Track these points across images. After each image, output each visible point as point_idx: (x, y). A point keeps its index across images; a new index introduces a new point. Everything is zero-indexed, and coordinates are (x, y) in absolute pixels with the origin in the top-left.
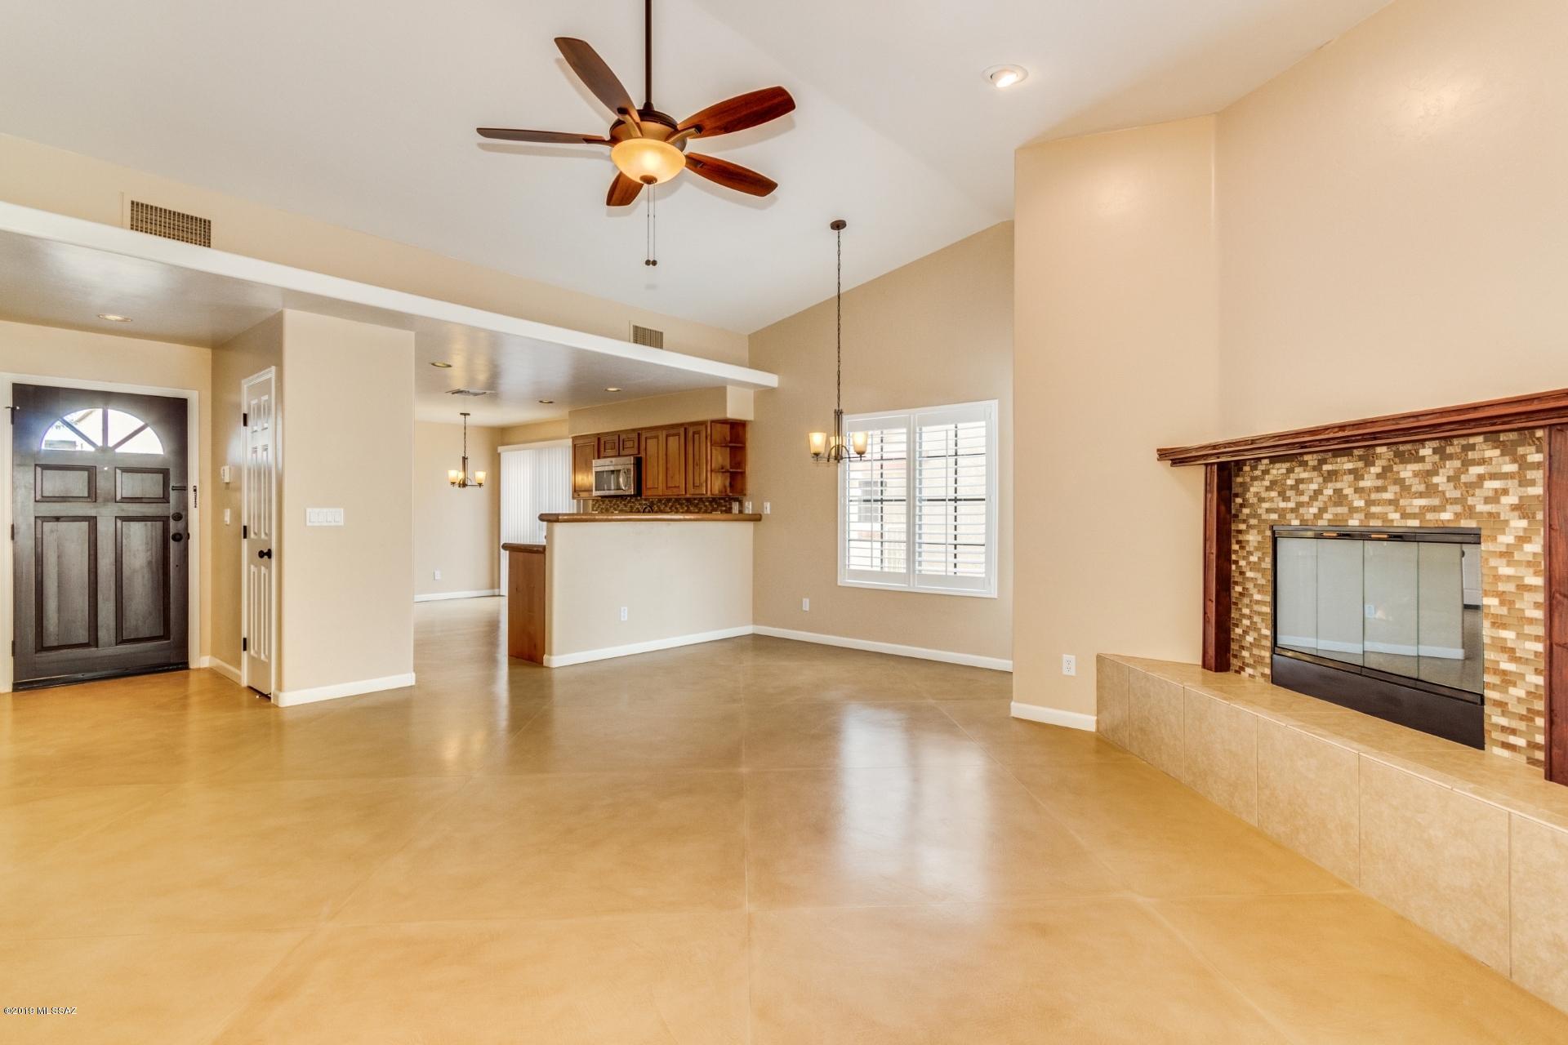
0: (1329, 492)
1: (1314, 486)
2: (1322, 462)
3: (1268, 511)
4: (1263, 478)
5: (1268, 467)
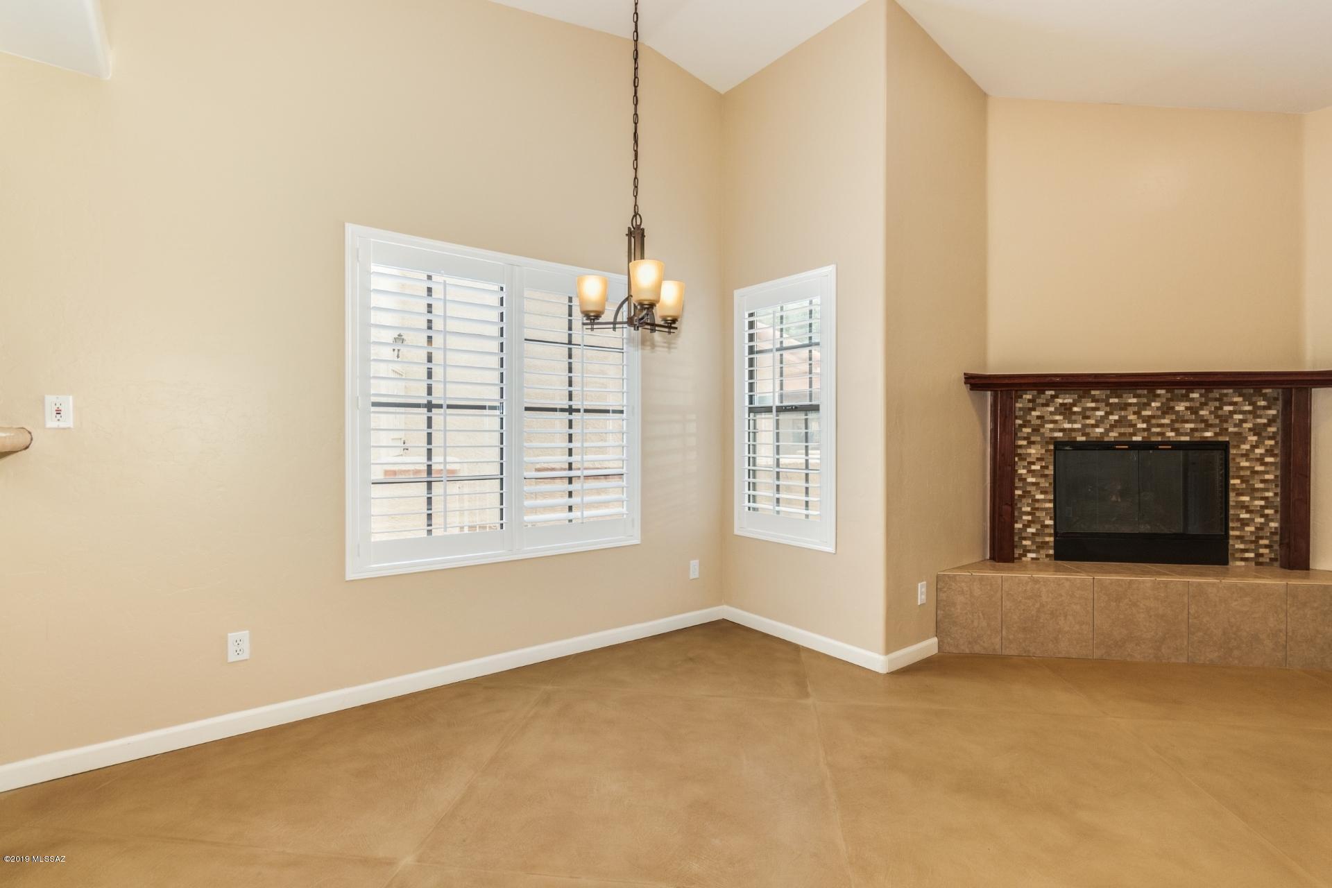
0: (1114, 417)
4: (1047, 405)
5: (1053, 397)
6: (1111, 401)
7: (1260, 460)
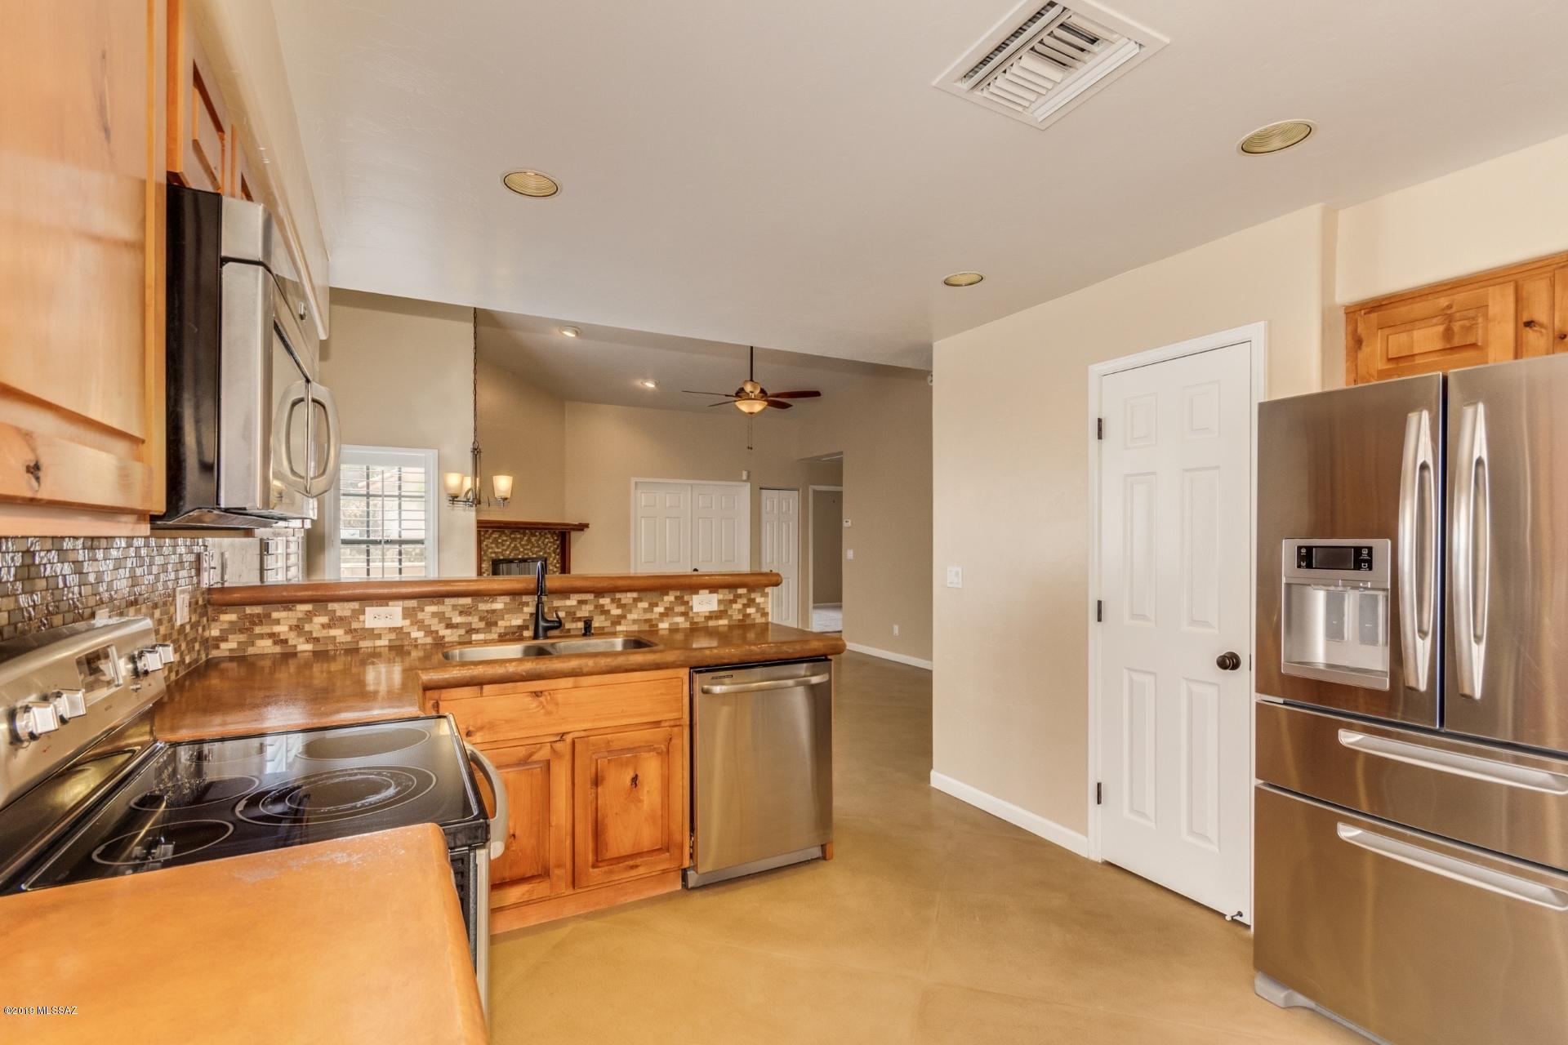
0: (513, 545)
1: (508, 543)
2: (511, 534)
3: (491, 553)
4: (488, 538)
5: (492, 533)
6: (513, 536)
7: (555, 566)
